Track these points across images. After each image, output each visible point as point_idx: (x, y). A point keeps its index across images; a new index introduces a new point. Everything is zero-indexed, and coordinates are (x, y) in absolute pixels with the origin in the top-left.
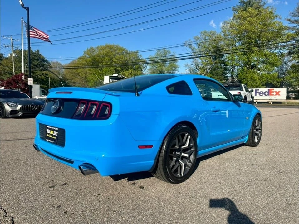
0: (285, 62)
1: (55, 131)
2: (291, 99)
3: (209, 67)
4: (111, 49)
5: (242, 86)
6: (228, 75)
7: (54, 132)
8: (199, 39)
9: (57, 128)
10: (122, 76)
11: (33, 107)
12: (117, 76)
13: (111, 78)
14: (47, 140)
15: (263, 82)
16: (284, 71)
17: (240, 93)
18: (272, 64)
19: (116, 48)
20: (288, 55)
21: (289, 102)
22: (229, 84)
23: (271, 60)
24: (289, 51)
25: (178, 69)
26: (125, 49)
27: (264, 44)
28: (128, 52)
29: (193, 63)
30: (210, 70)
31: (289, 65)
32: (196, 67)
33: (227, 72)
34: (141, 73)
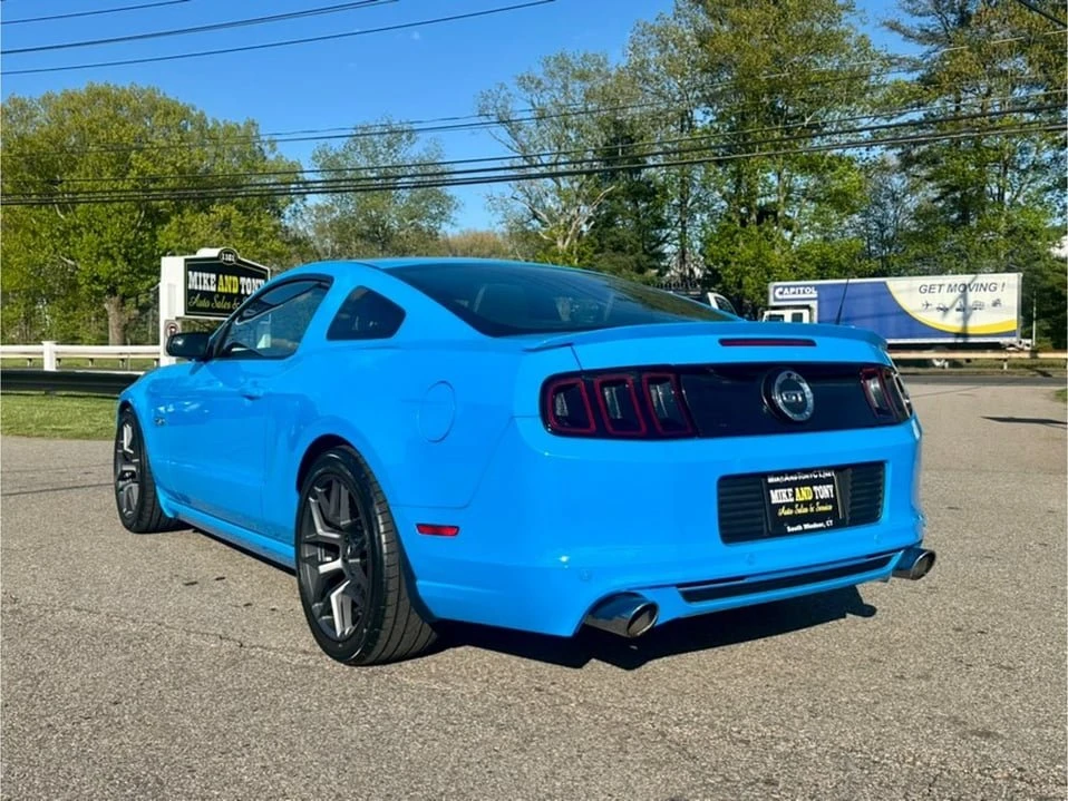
0: (894, 194)
1: (818, 485)
3: (587, 210)
4: (117, 106)
6: (668, 249)
7: (815, 488)
8: (538, 86)
9: (828, 469)
10: (236, 258)
12: (217, 259)
13: (192, 266)
14: (789, 529)
16: (890, 232)
18: (841, 201)
19: (146, 106)
20: (902, 167)
24: (900, 150)
25: (453, 215)
26: (194, 109)
27: (807, 120)
28: (211, 125)
29: (518, 192)
30: (593, 223)
31: (909, 205)
32: (534, 212)
33: (664, 235)
34: (275, 227)
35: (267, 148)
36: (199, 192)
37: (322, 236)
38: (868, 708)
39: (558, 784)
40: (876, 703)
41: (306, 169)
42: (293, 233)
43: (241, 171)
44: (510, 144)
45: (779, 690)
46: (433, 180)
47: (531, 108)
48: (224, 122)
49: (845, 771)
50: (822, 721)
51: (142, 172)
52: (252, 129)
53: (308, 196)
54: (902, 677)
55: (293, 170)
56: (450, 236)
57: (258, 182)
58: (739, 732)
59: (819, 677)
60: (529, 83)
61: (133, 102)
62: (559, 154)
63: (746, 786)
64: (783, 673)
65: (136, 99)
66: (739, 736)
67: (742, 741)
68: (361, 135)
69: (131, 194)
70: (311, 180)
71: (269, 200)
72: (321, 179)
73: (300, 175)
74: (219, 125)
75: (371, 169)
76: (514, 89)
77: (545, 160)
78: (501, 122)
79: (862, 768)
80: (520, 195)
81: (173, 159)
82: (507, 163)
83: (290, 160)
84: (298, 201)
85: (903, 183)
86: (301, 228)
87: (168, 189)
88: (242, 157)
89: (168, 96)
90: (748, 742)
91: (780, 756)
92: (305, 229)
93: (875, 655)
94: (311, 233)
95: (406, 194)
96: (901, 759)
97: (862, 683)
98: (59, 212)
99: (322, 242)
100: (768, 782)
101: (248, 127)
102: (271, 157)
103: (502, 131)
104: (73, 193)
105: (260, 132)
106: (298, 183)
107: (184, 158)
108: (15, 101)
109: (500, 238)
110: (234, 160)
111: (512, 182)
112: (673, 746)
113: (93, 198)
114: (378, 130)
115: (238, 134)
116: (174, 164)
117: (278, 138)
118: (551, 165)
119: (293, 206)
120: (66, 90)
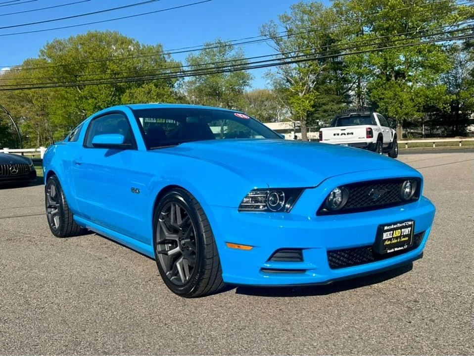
0: (461, 62)
2: (470, 135)
3: (312, 77)
4: (101, 41)
5: (373, 116)
6: (351, 93)
8: (289, 20)
11: (12, 169)
15: (420, 103)
16: (460, 81)
17: (370, 128)
18: (435, 68)
19: (113, 40)
20: (465, 49)
21: (466, 141)
22: (351, 114)
23: (433, 59)
24: (464, 41)
25: (250, 82)
26: (134, 40)
27: (418, 29)
28: (141, 47)
29: (280, 70)
30: (315, 83)
31: (469, 67)
32: (287, 79)
33: (350, 86)
34: (171, 92)
35: (166, 56)
36: (138, 78)
37: (191, 95)
38: (455, 278)
39: (332, 301)
40: (458, 276)
41: (184, 65)
42: (178, 95)
43: (155, 68)
44: (276, 48)
45: (417, 272)
46: (240, 67)
47: (286, 30)
48: (147, 46)
49: (446, 298)
50: (436, 283)
51: (113, 71)
52: (160, 48)
53: (185, 78)
54: (469, 268)
55: (178, 66)
56: (248, 92)
57: (163, 72)
58: (402, 286)
59: (433, 268)
60: (285, 19)
61: (108, 39)
62: (299, 51)
63: (406, 302)
64: (418, 267)
65: (109, 37)
66: (402, 287)
67: (403, 289)
68: (208, 48)
69: (109, 80)
70: (186, 70)
71: (168, 80)
72: (190, 69)
73: (181, 68)
74: (145, 47)
75: (213, 64)
76: (277, 22)
77: (292, 54)
78: (272, 38)
79: (453, 297)
80: (281, 71)
81: (125, 64)
82: (274, 57)
83: (177, 62)
84: (181, 79)
85: (466, 57)
86: (182, 92)
87: (124, 78)
88: (156, 61)
89: (123, 35)
90: (405, 289)
91: (419, 293)
92: (183, 92)
93: (457, 260)
94: (186, 94)
95: (229, 74)
96: (469, 294)
97: (452, 270)
98: (78, 89)
99: (191, 98)
100: (415, 301)
101: (159, 48)
102: (169, 60)
103: (272, 43)
104: (83, 81)
105: (164, 50)
106: (181, 72)
107: (130, 63)
108: (57, 42)
109: (270, 92)
110: (152, 62)
111: (277, 66)
112: (376, 290)
113: (92, 82)
114: (215, 45)
115: (154, 51)
116: (126, 66)
117: (171, 52)
118: (295, 57)
119: (179, 82)
120: (78, 35)
